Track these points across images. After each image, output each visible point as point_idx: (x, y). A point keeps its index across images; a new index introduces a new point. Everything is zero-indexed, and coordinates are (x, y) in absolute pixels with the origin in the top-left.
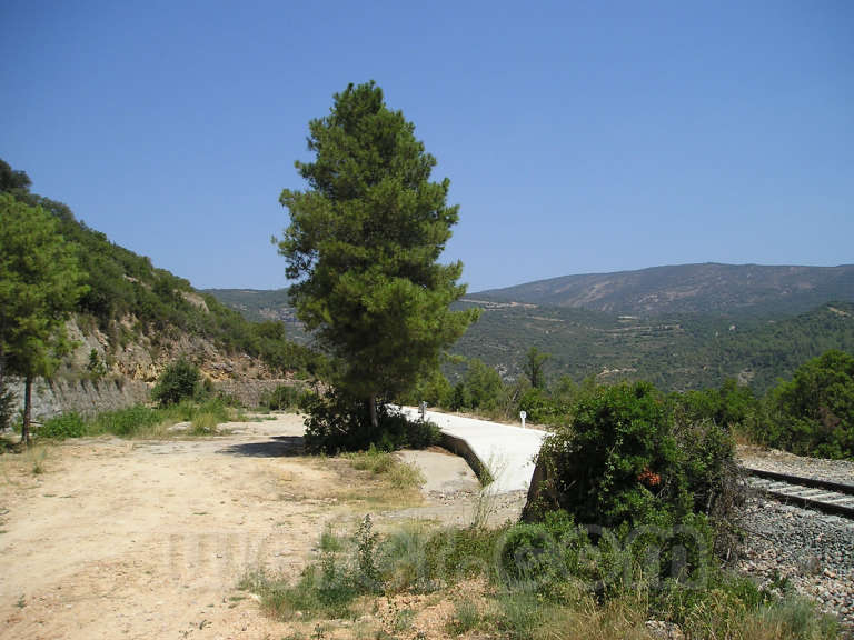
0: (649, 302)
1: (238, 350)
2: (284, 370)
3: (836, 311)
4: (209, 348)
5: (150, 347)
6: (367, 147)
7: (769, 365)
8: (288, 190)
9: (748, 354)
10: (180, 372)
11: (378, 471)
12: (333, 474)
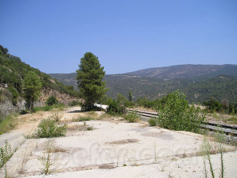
0: (172, 75)
1: (64, 93)
2: (74, 97)
3: (221, 77)
4: (57, 93)
5: (44, 93)
6: (90, 63)
7: (203, 92)
8: (77, 70)
9: (198, 89)
10: (52, 98)
11: (92, 114)
12: (85, 114)
